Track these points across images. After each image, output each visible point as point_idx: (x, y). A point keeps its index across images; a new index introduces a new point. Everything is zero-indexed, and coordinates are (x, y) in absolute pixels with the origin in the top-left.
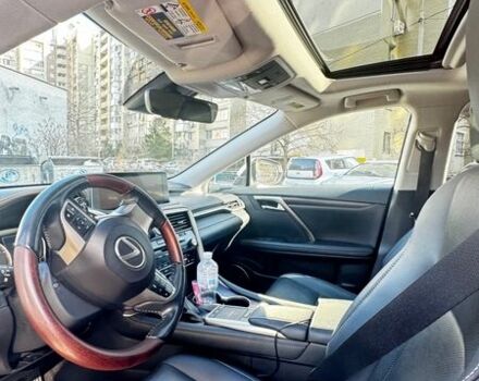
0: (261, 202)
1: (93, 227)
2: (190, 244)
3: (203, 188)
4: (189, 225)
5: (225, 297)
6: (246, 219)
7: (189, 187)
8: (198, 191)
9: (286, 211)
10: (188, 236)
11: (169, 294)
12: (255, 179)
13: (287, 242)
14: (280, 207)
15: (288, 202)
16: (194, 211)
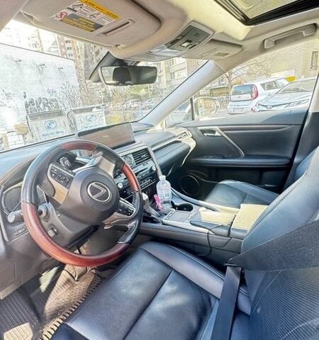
0: (203, 131)
1: (71, 179)
2: (151, 170)
3: (161, 125)
4: (149, 157)
5: (178, 203)
6: (192, 144)
7: (152, 126)
8: (158, 127)
9: (222, 136)
10: (150, 165)
11: (131, 214)
12: (198, 114)
13: (224, 158)
14: (217, 134)
15: (223, 130)
16: (153, 146)
